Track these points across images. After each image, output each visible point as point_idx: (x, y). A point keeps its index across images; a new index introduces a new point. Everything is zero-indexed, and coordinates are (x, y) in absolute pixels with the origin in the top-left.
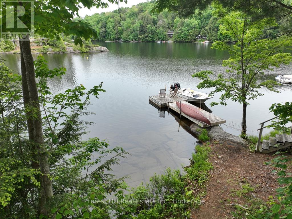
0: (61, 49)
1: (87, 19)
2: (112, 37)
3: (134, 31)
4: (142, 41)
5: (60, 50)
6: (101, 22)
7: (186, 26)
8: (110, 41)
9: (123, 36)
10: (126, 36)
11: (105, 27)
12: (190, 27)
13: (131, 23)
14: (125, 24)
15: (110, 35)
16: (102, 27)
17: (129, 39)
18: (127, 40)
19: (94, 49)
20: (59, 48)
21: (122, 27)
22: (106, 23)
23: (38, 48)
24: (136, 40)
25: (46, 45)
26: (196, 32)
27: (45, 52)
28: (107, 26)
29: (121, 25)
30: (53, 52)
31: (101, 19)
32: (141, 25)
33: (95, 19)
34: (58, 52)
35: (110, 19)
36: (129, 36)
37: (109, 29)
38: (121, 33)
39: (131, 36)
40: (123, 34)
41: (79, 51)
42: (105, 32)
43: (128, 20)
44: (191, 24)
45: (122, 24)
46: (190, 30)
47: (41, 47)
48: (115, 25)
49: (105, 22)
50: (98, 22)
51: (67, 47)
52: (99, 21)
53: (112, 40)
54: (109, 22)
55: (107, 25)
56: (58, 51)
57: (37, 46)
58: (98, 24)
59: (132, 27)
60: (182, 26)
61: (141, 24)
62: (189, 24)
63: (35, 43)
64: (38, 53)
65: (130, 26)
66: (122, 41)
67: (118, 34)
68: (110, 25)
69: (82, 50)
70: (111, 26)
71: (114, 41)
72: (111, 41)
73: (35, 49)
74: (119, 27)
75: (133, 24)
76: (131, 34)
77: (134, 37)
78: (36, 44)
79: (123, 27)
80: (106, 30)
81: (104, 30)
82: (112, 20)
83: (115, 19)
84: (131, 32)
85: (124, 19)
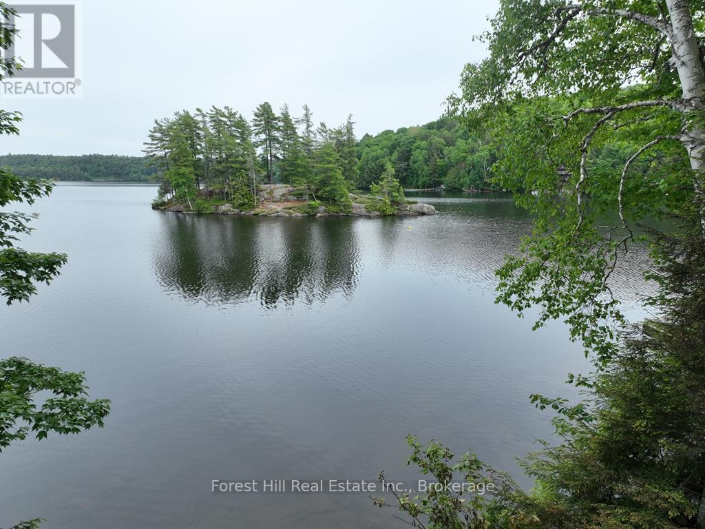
0: (342, 208)
1: (367, 142)
2: (421, 180)
3: (474, 167)
4: (491, 189)
5: (341, 210)
6: (398, 148)
7: (608, 156)
8: (416, 190)
9: (448, 179)
10: (455, 178)
11: (407, 159)
12: (620, 158)
13: (467, 150)
14: (453, 153)
15: (418, 176)
16: (399, 159)
17: (462, 185)
18: (455, 188)
19: (408, 208)
20: (339, 205)
21: (446, 160)
22: (410, 151)
23: (298, 204)
24: (477, 187)
25: (314, 200)
26: (636, 169)
27: (311, 213)
28: (412, 157)
29: (443, 154)
30: (326, 214)
31: (400, 142)
32: (491, 155)
33: (385, 143)
34: (335, 214)
35: (419, 142)
36: (462, 180)
37: (415, 162)
38: (443, 172)
39: (467, 179)
40: (448, 175)
41: (378, 213)
42: (406, 170)
43: (461, 143)
44: (621, 151)
45: (445, 152)
46: (619, 165)
47: (305, 203)
48: (430, 155)
49: (408, 149)
50: (392, 149)
51: (353, 204)
52: (393, 146)
53: (420, 187)
54: (417, 148)
55: (412, 155)
56: (337, 213)
57: (295, 200)
58: (391, 153)
59: (471, 159)
60: (597, 157)
61: (492, 152)
62: (617, 151)
63: (294, 195)
64: (299, 214)
65: (465, 158)
66: (444, 190)
67: (436, 175)
68: (418, 155)
69: (383, 211)
70: (421, 158)
71: (426, 189)
72: (418, 188)
73: (294, 207)
74: (438, 160)
75: (472, 151)
76: (467, 175)
77: (473, 181)
78: (295, 198)
79: (449, 158)
80: (408, 165)
81: (404, 165)
82: (424, 144)
83: (431, 143)
84: (467, 169)
85: (450, 142)
